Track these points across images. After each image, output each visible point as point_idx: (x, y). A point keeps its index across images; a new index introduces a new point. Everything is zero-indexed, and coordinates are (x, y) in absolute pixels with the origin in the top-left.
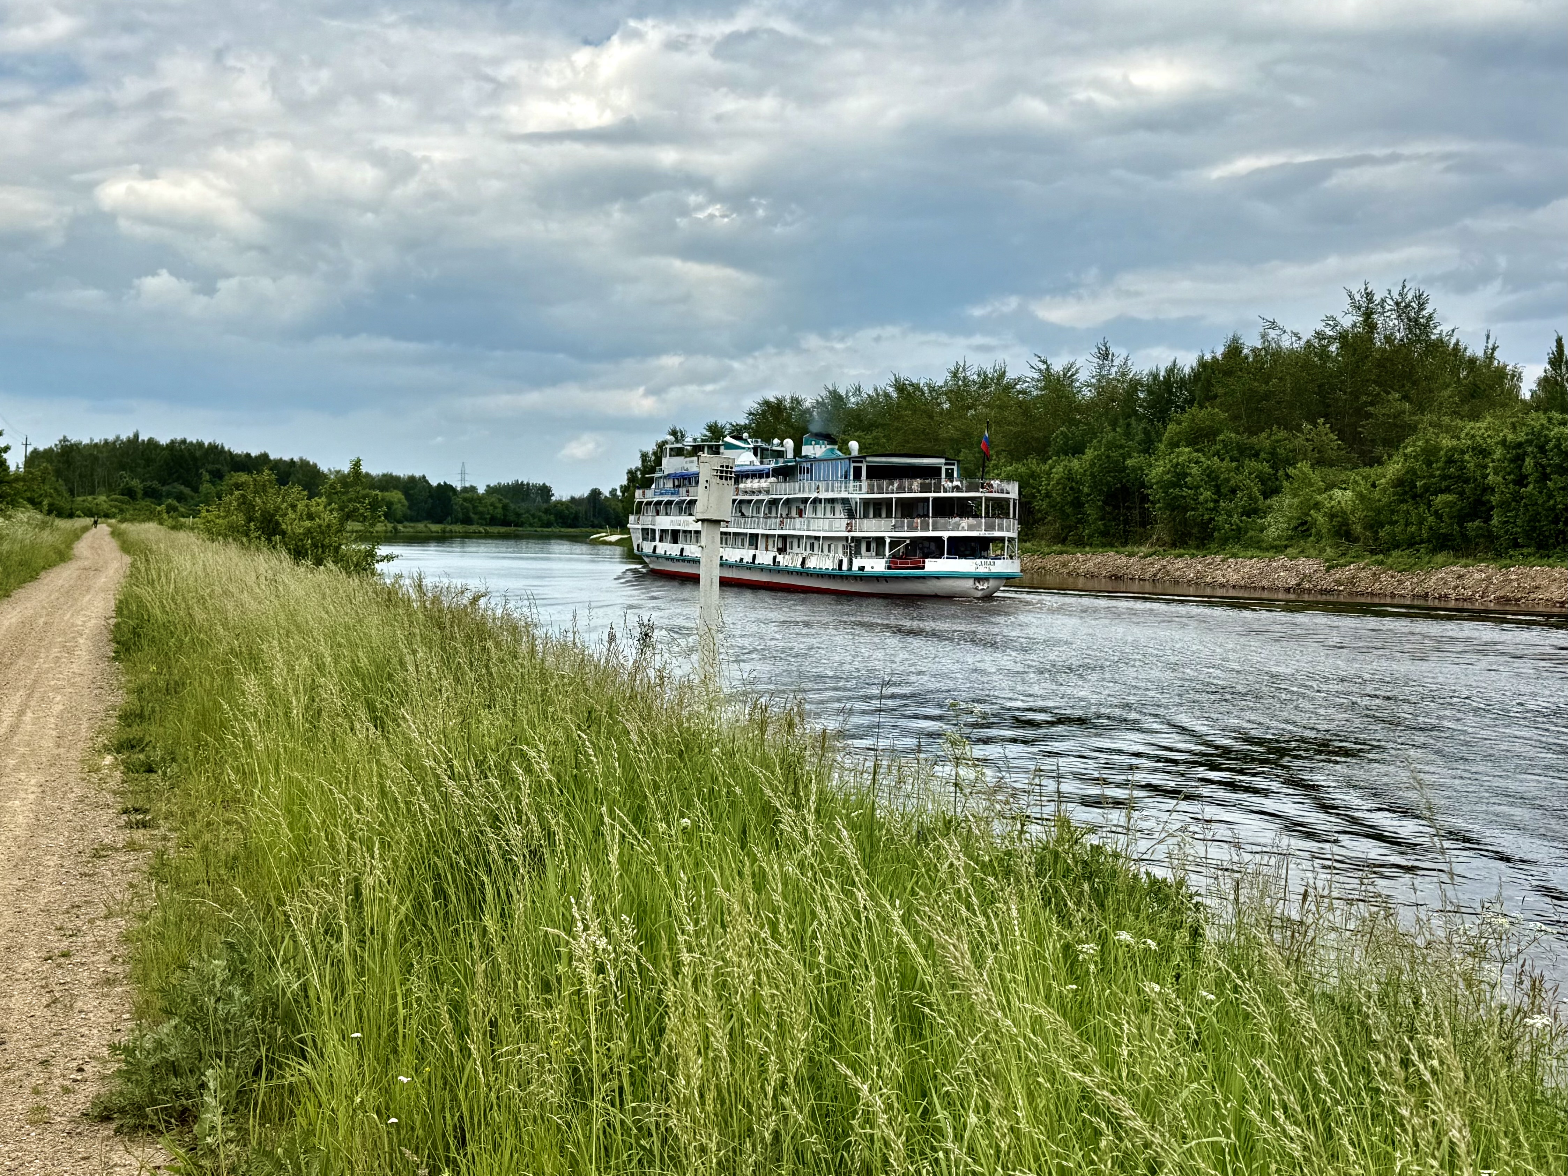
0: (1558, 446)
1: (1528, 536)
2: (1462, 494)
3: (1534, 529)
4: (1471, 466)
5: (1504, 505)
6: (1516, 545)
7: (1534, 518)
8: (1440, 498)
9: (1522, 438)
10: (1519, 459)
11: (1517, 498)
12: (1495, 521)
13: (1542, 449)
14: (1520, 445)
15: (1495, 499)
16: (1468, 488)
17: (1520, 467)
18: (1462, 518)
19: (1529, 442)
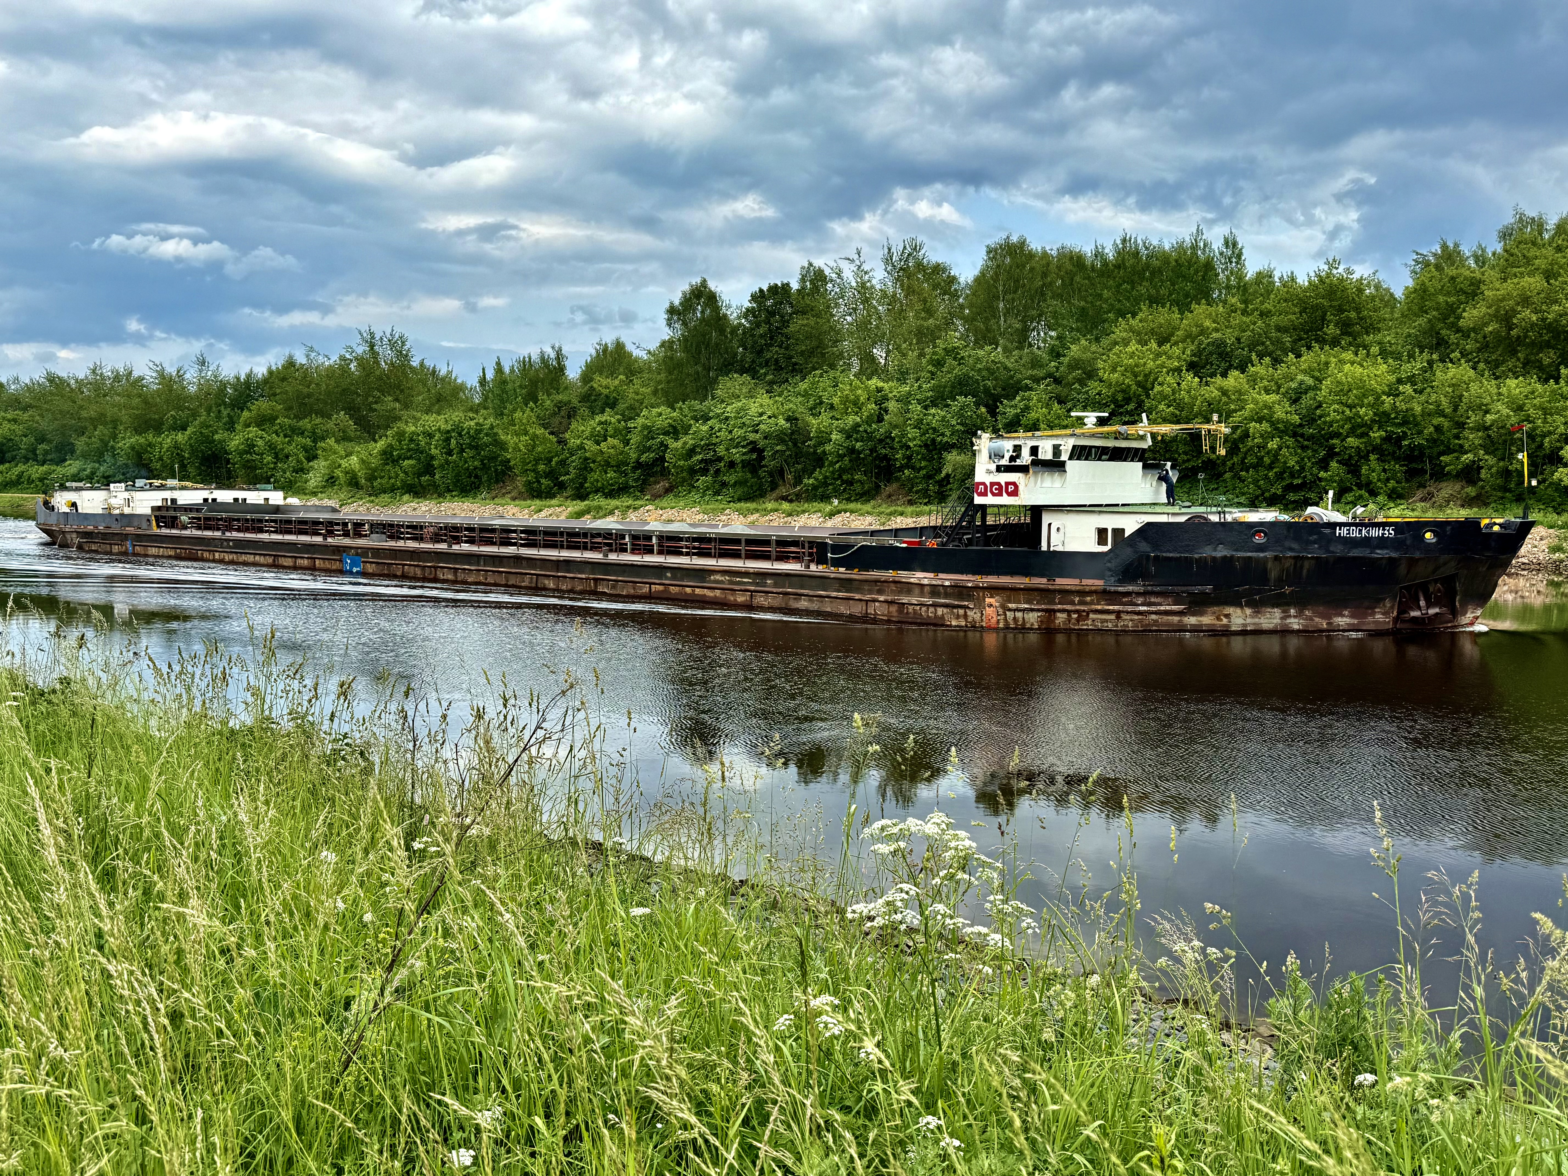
0: (468, 433)
1: (455, 485)
2: (419, 459)
3: (458, 481)
4: (423, 443)
5: (442, 466)
6: (450, 491)
7: (458, 475)
8: (406, 462)
9: (449, 428)
10: (447, 440)
11: (447, 462)
12: (437, 477)
13: (460, 435)
14: (448, 432)
15: (435, 463)
16: (422, 457)
17: (449, 444)
18: (420, 475)
19: (453, 430)
